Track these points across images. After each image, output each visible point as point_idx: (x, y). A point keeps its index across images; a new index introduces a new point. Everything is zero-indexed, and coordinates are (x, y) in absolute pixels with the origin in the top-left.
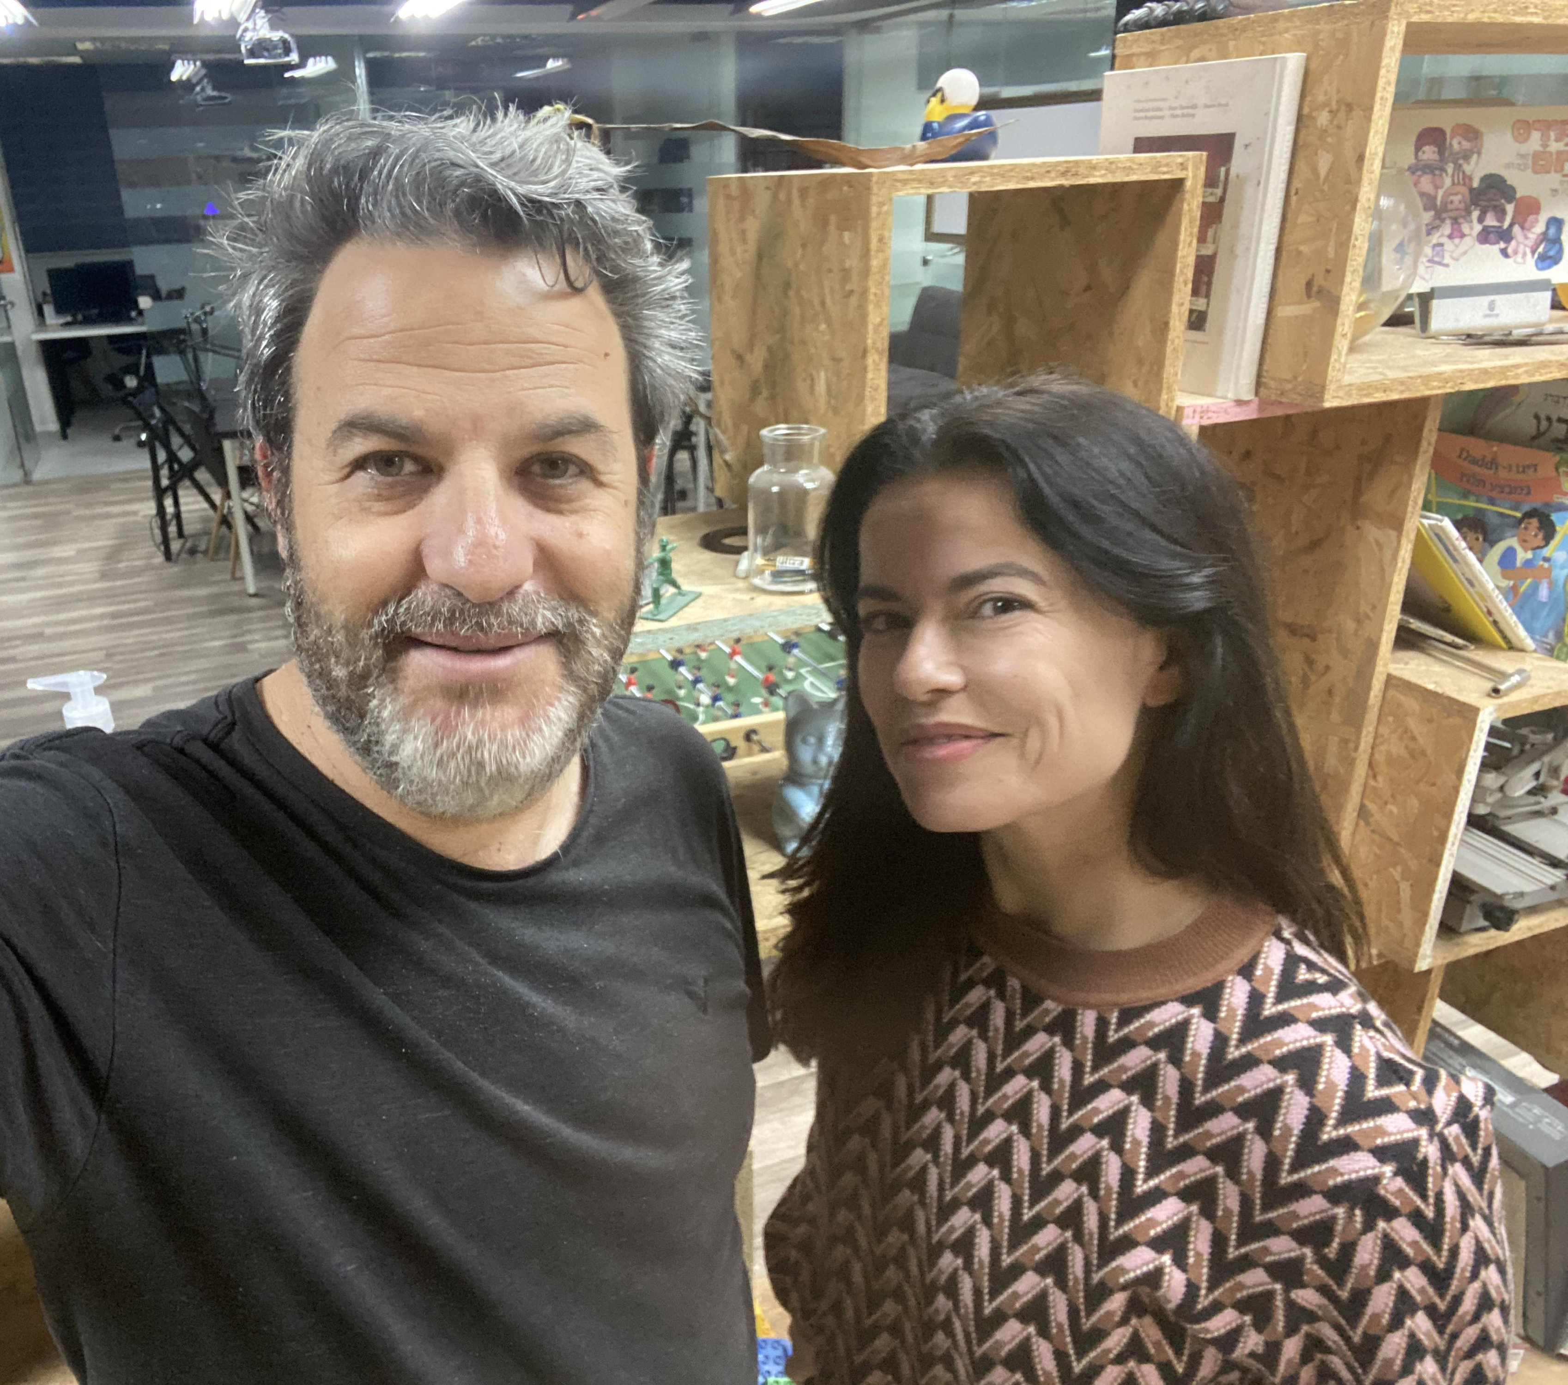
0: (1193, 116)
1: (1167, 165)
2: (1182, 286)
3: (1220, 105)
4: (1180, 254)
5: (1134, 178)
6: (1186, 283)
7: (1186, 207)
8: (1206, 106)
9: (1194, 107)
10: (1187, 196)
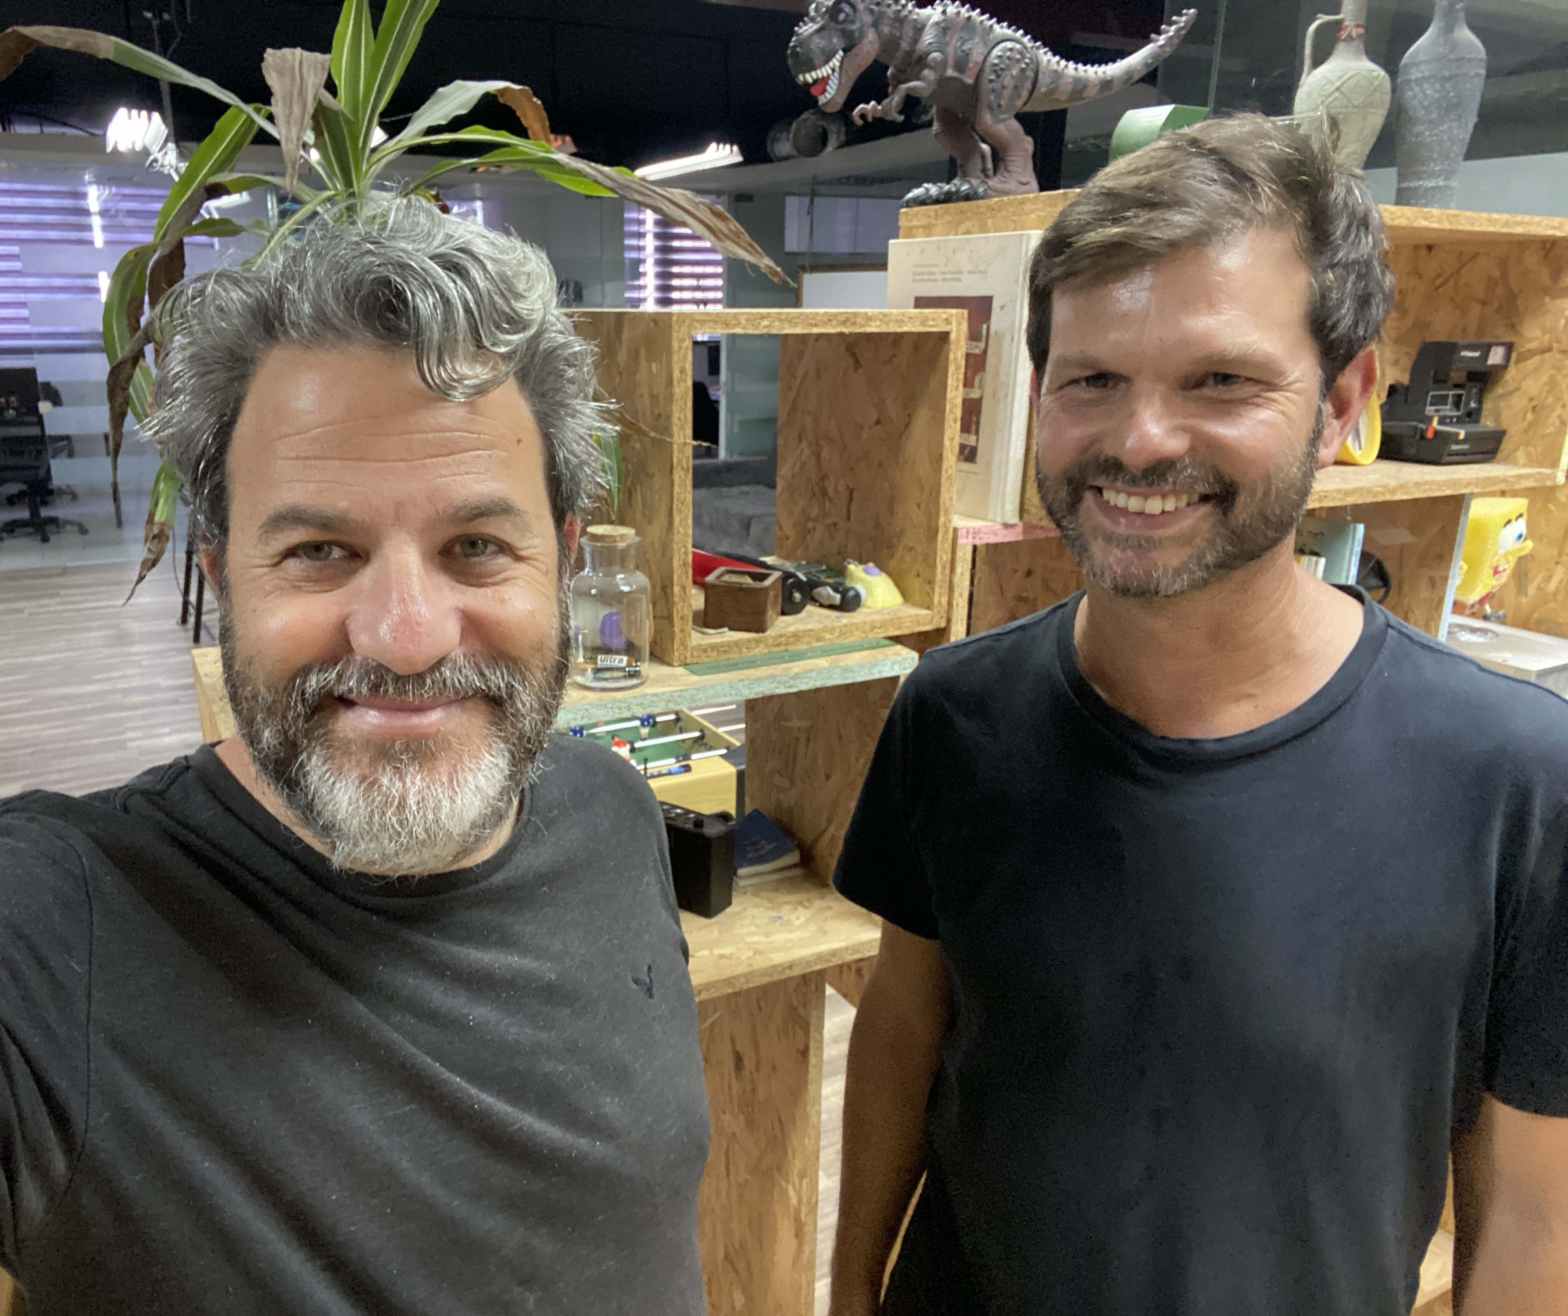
0: (960, 280)
1: (934, 319)
2: (952, 423)
3: (980, 272)
4: (949, 396)
5: (905, 329)
6: (955, 422)
7: (951, 356)
8: (969, 272)
9: (961, 273)
10: (952, 347)
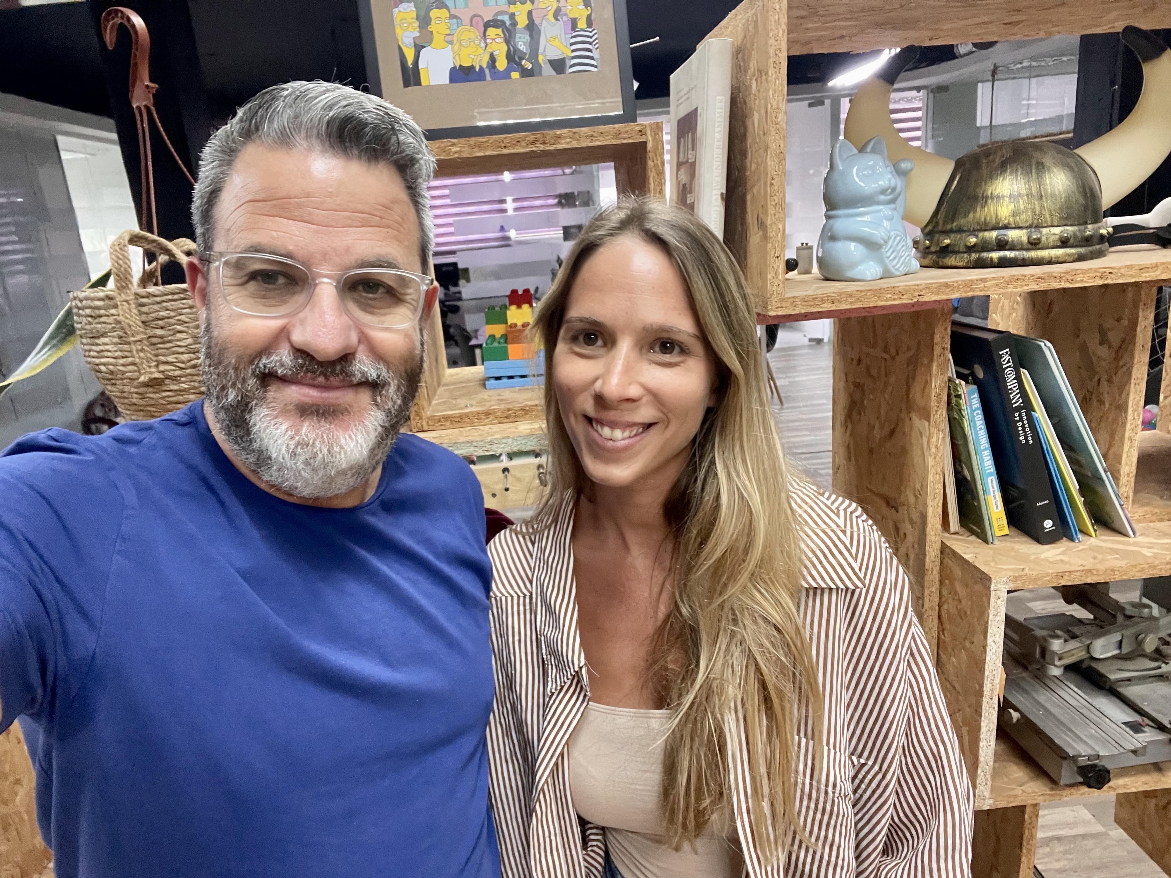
0: (689, 98)
3: (694, 87)
9: (689, 91)
10: (650, 155)
